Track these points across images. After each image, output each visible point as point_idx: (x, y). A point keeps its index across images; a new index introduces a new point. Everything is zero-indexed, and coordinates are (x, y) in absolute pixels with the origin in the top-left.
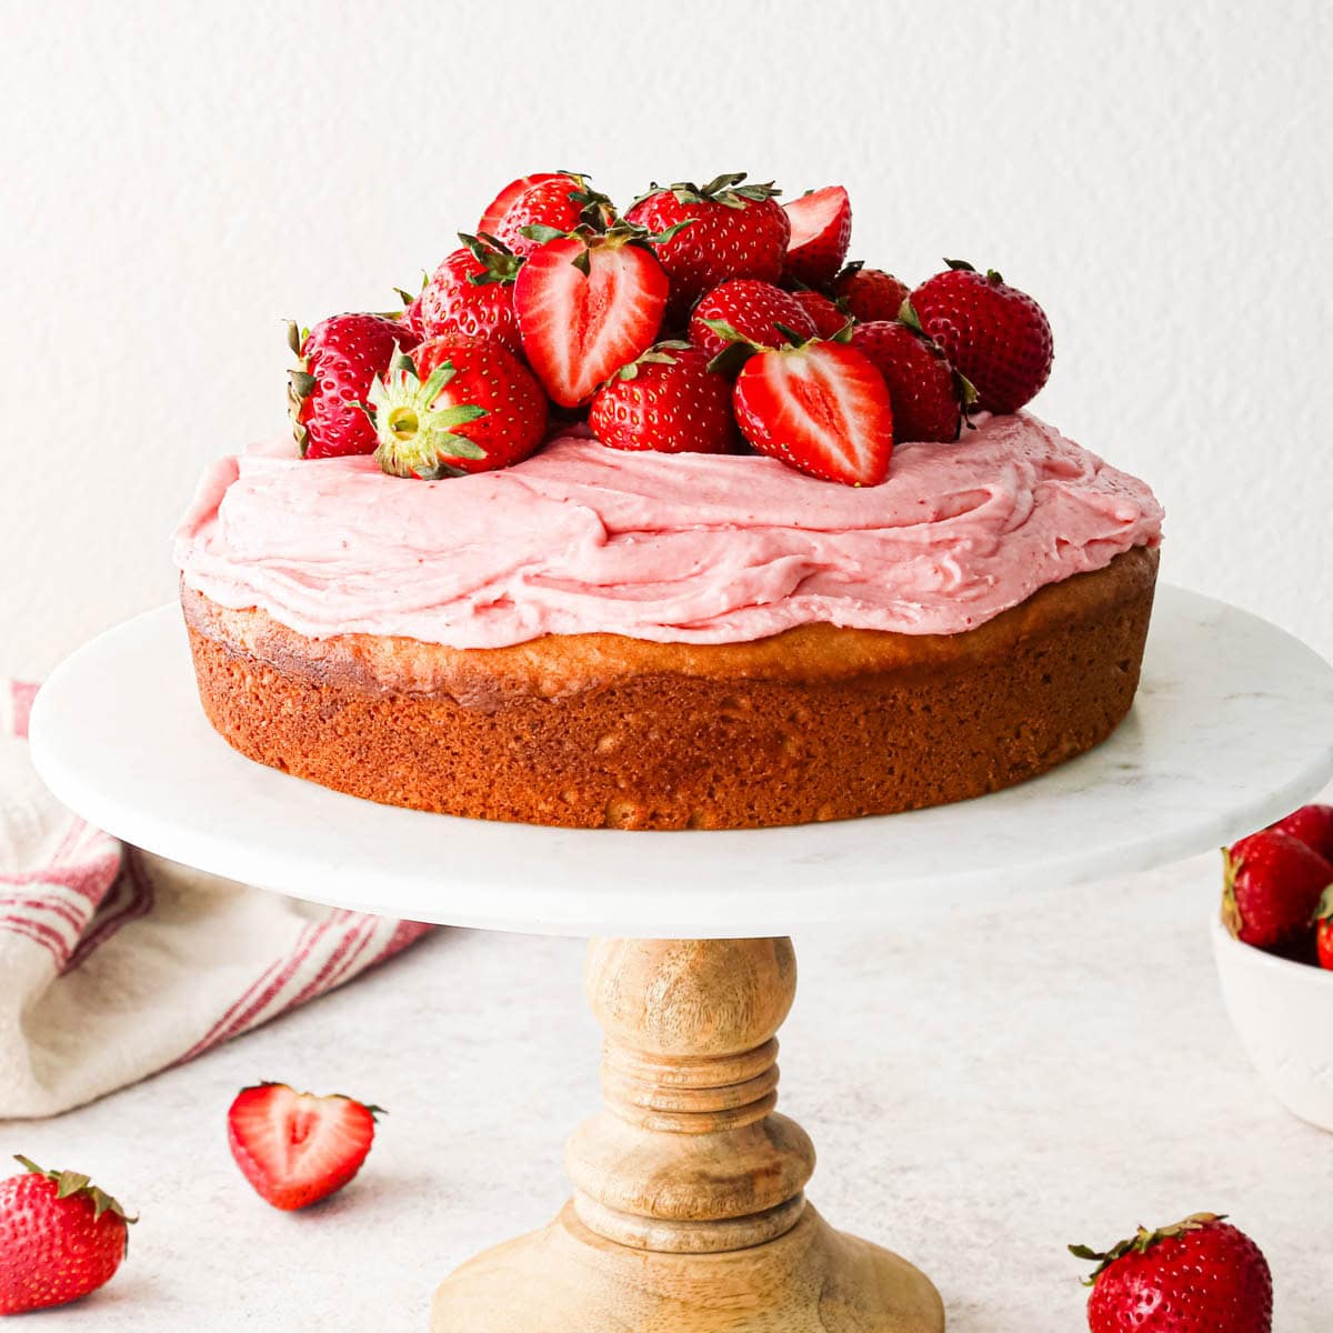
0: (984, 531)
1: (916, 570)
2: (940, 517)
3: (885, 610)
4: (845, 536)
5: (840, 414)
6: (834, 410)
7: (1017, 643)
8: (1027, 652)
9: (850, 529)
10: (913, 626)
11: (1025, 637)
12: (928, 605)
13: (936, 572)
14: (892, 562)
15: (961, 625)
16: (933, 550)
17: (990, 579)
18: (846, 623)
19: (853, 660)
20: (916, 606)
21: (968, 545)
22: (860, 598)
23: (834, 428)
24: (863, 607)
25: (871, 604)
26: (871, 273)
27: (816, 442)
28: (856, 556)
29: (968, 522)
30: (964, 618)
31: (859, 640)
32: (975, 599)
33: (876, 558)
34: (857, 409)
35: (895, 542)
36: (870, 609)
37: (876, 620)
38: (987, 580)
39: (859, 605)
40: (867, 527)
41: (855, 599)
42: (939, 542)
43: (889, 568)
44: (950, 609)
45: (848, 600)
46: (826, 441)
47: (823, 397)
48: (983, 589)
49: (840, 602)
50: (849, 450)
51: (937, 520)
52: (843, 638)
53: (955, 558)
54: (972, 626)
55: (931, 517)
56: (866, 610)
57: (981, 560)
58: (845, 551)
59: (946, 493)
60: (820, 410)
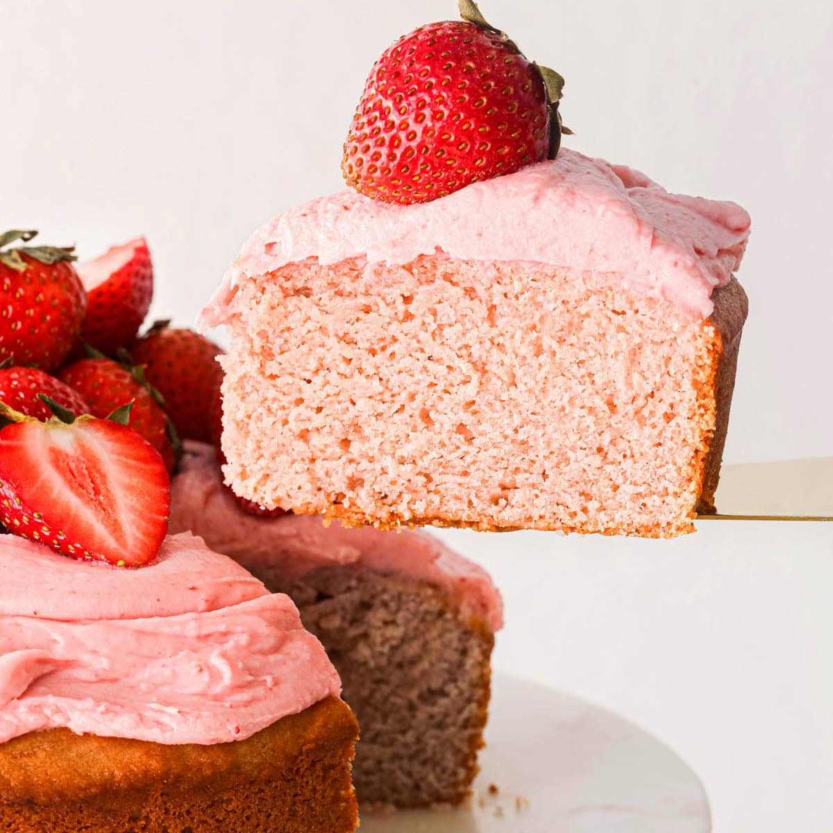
0: (264, 623)
1: (176, 668)
2: (213, 605)
3: (134, 715)
4: (91, 627)
5: (108, 491)
6: (102, 487)
7: (301, 753)
8: (313, 764)
9: (100, 619)
10: (168, 735)
11: (309, 746)
12: (186, 710)
13: (201, 670)
14: (150, 658)
15: (227, 734)
16: (201, 644)
17: (269, 679)
18: (87, 730)
19: (95, 773)
20: (173, 710)
21: (244, 639)
22: (105, 700)
23: (100, 504)
24: (107, 711)
25: (118, 708)
26: (178, 332)
27: (76, 516)
28: (105, 651)
29: (246, 613)
30: (231, 727)
31: (103, 748)
32: (248, 704)
33: (131, 653)
34: (129, 488)
35: (154, 634)
36: (116, 714)
37: (122, 726)
38: (265, 681)
39: (102, 708)
40: (122, 617)
41: (98, 701)
42: (208, 636)
43: (145, 666)
44: (215, 716)
45: (89, 703)
46: (87, 515)
47: (90, 473)
48: (259, 691)
49: (79, 704)
50: (115, 528)
51: (209, 610)
52: (83, 748)
53: (224, 655)
54: (242, 736)
55: (202, 605)
56: (111, 715)
57: (259, 657)
58: (91, 645)
59: (224, 579)
60: (85, 484)
